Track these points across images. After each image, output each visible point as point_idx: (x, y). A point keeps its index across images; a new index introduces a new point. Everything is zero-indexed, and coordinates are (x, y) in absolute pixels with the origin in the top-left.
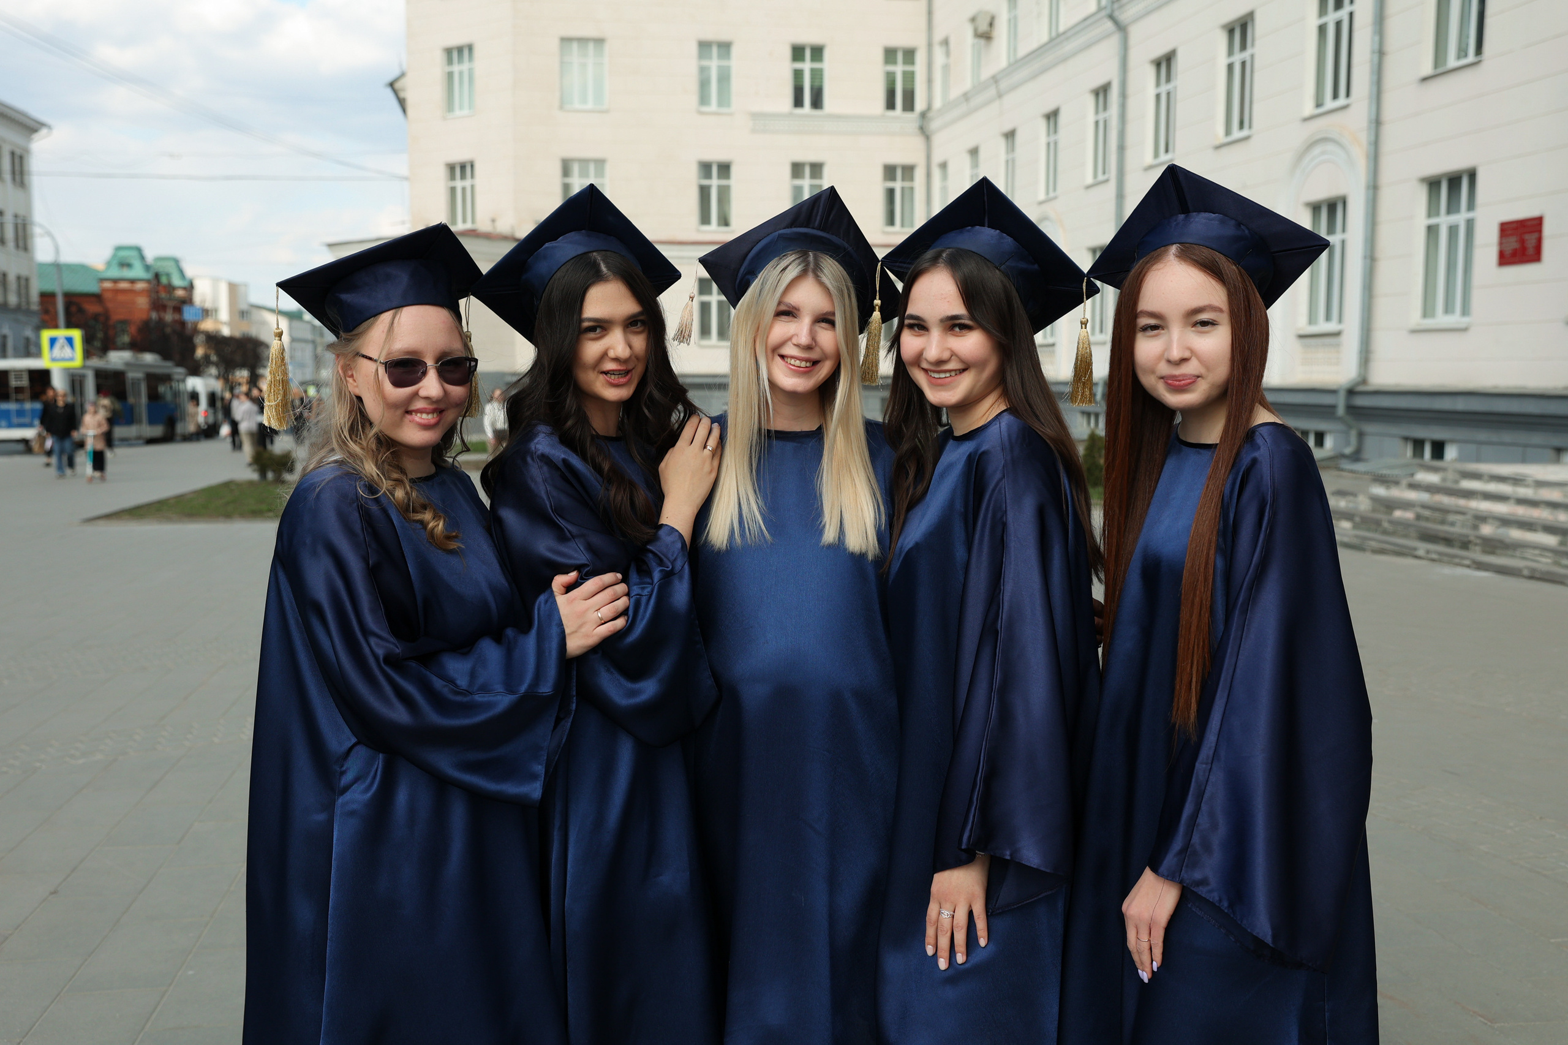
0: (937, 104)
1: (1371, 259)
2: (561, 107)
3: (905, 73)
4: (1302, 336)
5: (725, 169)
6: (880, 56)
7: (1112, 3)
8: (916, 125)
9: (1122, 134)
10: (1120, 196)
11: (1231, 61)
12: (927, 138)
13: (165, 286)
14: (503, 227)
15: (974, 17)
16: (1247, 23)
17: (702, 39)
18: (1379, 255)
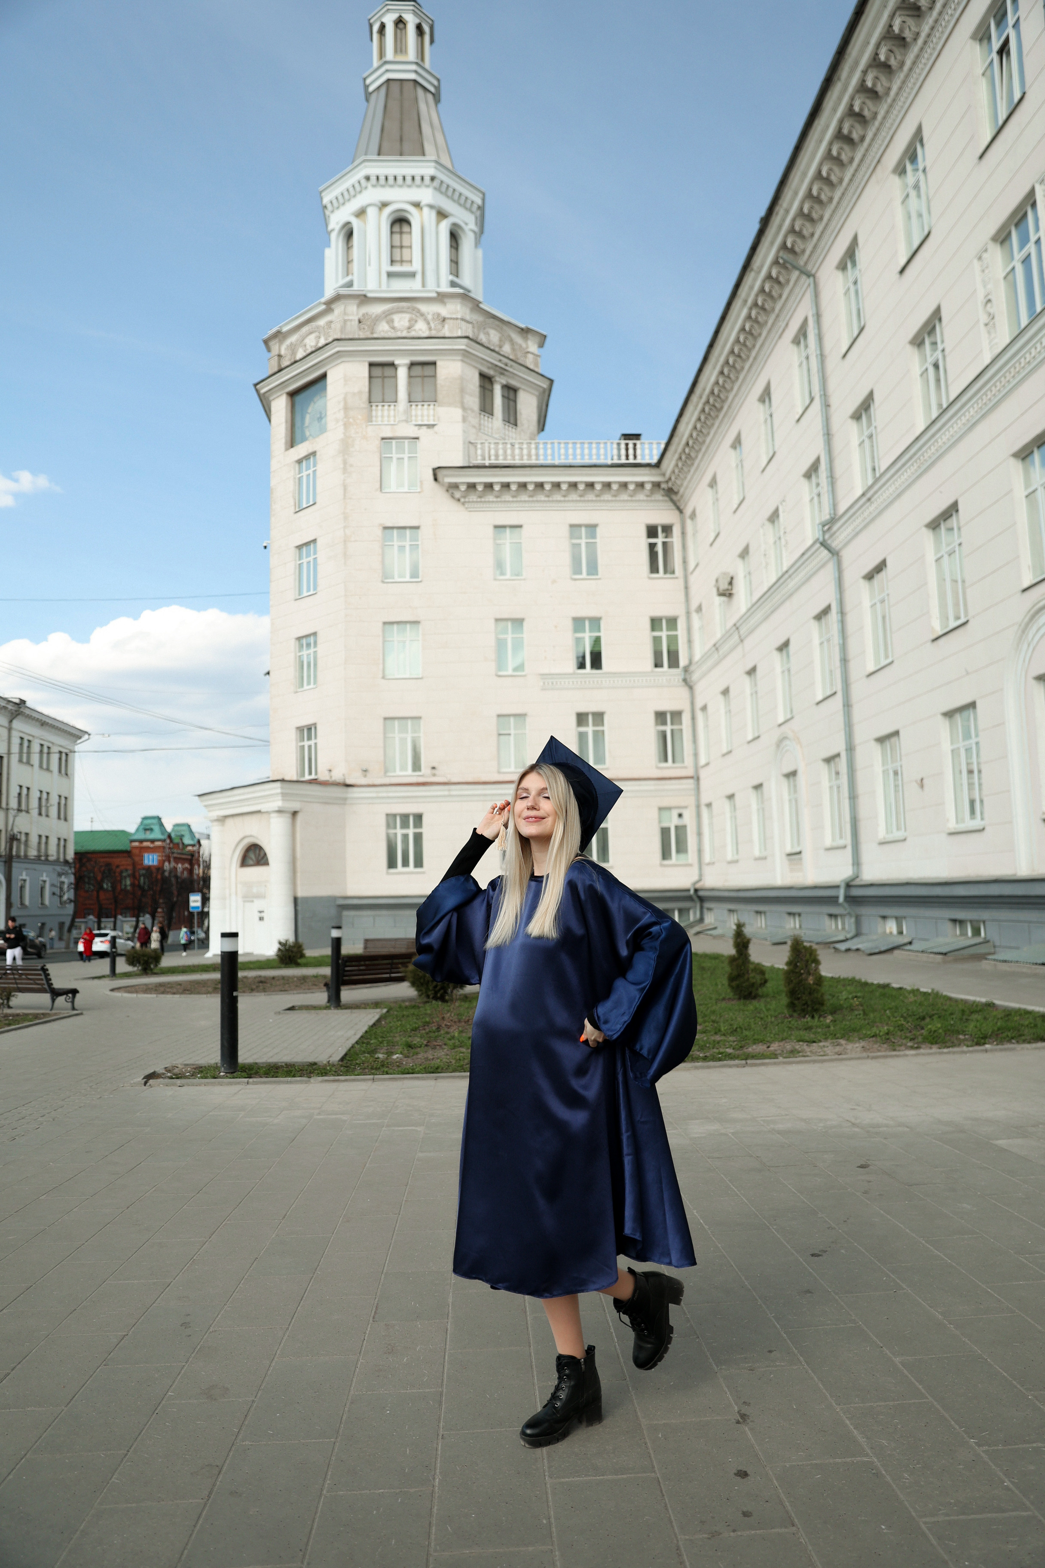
0: (697, 657)
2: (383, 677)
3: (668, 637)
5: (520, 721)
6: (647, 625)
7: (824, 532)
8: (681, 677)
9: (844, 648)
10: (847, 705)
11: (939, 555)
12: (691, 688)
13: (178, 844)
14: (337, 776)
15: (717, 581)
16: (951, 515)
17: (499, 617)
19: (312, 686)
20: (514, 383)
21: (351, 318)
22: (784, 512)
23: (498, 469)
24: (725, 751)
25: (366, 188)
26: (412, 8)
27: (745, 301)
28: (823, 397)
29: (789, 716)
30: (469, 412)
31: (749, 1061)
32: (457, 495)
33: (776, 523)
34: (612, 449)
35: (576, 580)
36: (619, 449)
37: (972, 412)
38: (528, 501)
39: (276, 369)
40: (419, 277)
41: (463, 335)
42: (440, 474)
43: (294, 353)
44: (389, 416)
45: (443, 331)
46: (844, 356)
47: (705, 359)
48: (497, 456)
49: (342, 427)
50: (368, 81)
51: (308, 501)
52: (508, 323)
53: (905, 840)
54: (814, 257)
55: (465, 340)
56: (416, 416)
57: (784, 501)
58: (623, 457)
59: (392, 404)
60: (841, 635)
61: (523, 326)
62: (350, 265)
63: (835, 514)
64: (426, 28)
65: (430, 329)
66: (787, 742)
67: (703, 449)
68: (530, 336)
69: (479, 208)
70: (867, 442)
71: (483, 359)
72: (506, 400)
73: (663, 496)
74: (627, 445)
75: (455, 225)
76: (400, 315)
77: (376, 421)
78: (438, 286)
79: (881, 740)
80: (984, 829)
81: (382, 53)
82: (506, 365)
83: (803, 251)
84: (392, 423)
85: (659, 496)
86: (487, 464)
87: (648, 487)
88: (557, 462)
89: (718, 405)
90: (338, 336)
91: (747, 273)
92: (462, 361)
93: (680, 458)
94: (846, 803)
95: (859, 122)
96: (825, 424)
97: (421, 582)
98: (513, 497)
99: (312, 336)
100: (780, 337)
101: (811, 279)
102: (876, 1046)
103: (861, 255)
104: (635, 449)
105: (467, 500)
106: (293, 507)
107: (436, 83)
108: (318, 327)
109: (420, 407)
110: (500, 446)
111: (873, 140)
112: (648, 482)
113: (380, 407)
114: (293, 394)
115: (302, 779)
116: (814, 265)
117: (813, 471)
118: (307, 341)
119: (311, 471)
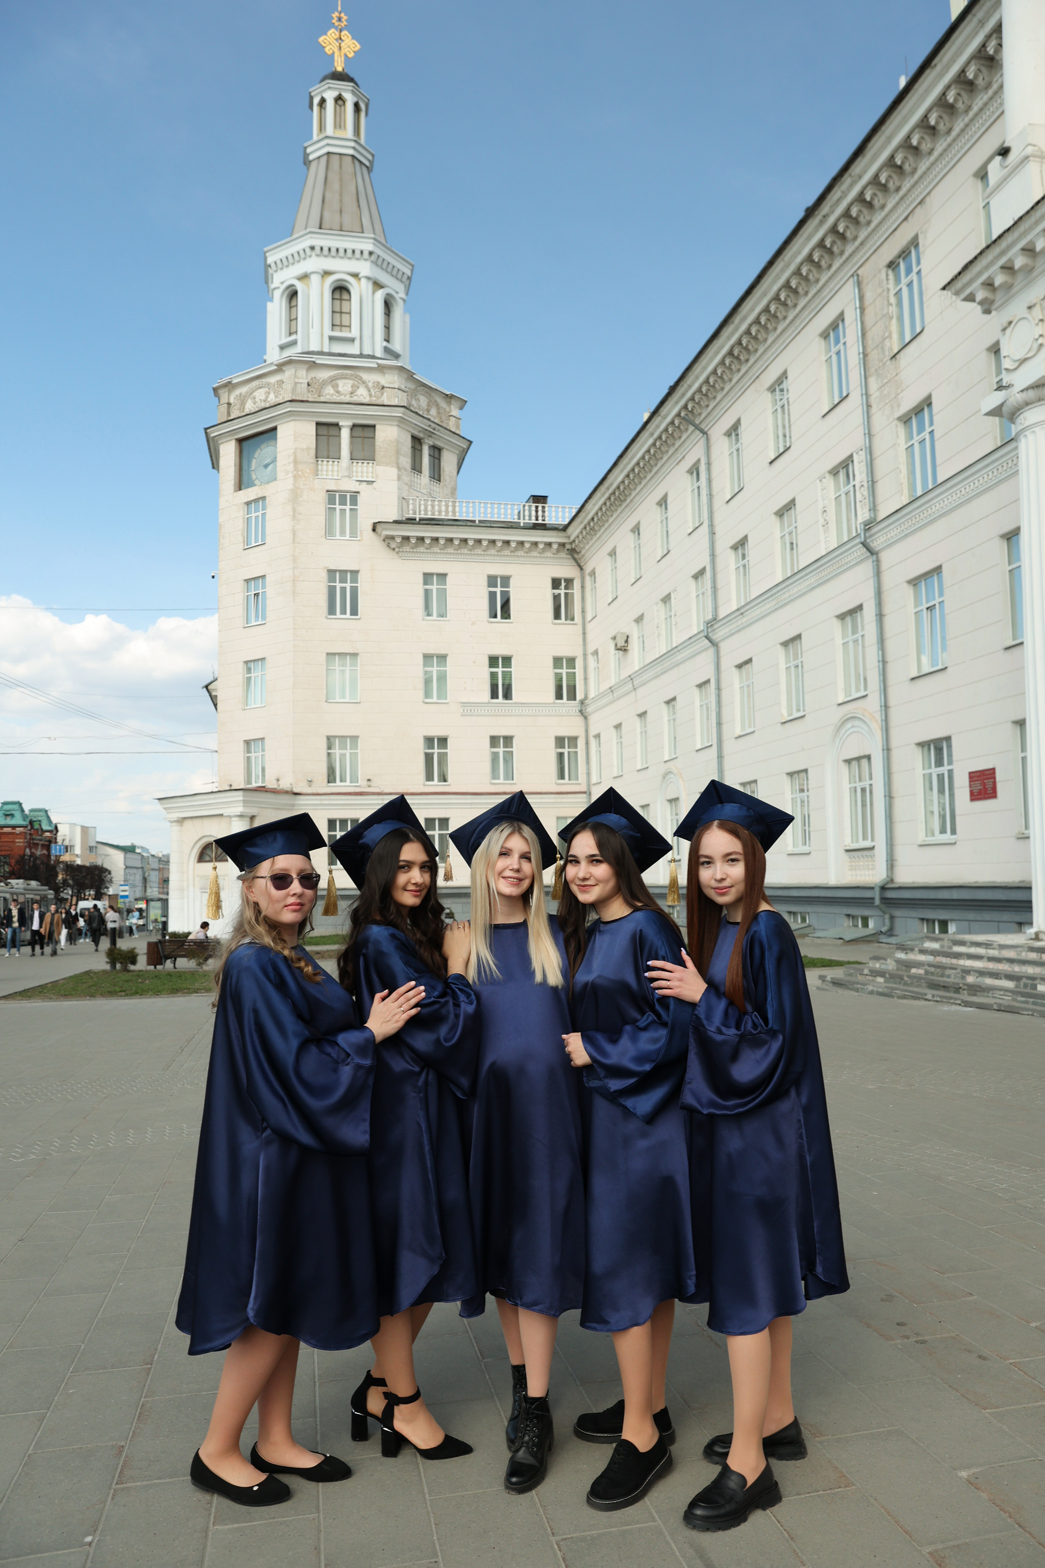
0: (592, 695)
1: (889, 797)
2: (327, 701)
3: (568, 674)
4: (847, 851)
5: (443, 741)
6: (551, 663)
7: (708, 627)
8: (578, 709)
9: (719, 714)
10: (720, 757)
12: (586, 718)
13: (37, 830)
14: (284, 785)
15: (614, 636)
16: (797, 641)
17: (426, 652)
18: (894, 794)
19: (259, 704)
20: (439, 443)
21: (301, 381)
22: (675, 599)
23: (428, 524)
24: (615, 775)
25: (310, 256)
26: (351, 88)
27: (652, 434)
28: (710, 524)
29: (673, 756)
30: (403, 471)
32: (393, 545)
33: (668, 603)
34: (524, 511)
35: (492, 622)
36: (530, 511)
37: (812, 580)
38: (454, 554)
39: (226, 418)
40: (357, 343)
41: (400, 403)
42: (378, 528)
43: (243, 404)
44: (332, 471)
45: (382, 399)
46: (728, 502)
47: (615, 464)
48: (426, 512)
49: (292, 479)
50: (309, 150)
51: (257, 541)
52: (435, 390)
54: (708, 420)
55: (402, 409)
56: (357, 472)
57: (676, 590)
58: (534, 518)
59: (336, 460)
60: (717, 703)
61: (448, 393)
62: (294, 325)
63: (716, 616)
64: (362, 106)
65: (370, 395)
66: (671, 776)
67: (606, 525)
68: (453, 401)
69: (408, 277)
70: (741, 569)
71: (416, 425)
72: (432, 458)
73: (567, 554)
74: (537, 507)
75: (388, 294)
76: (344, 381)
77: (321, 475)
81: (322, 127)
82: (434, 429)
83: (700, 414)
84: (336, 477)
85: (563, 555)
86: (418, 519)
87: (555, 546)
88: (477, 519)
89: (622, 498)
90: (290, 397)
91: (655, 417)
92: (398, 426)
93: (585, 528)
96: (711, 543)
97: (360, 619)
98: (441, 549)
99: (262, 391)
100: (678, 464)
101: (704, 434)
103: (742, 429)
104: (543, 512)
105: (401, 550)
106: (242, 544)
107: (370, 157)
108: (268, 386)
109: (360, 464)
110: (429, 503)
112: (555, 543)
113: (325, 463)
114: (240, 441)
115: (249, 786)
116: (707, 425)
117: (699, 575)
118: (256, 394)
119: (260, 514)
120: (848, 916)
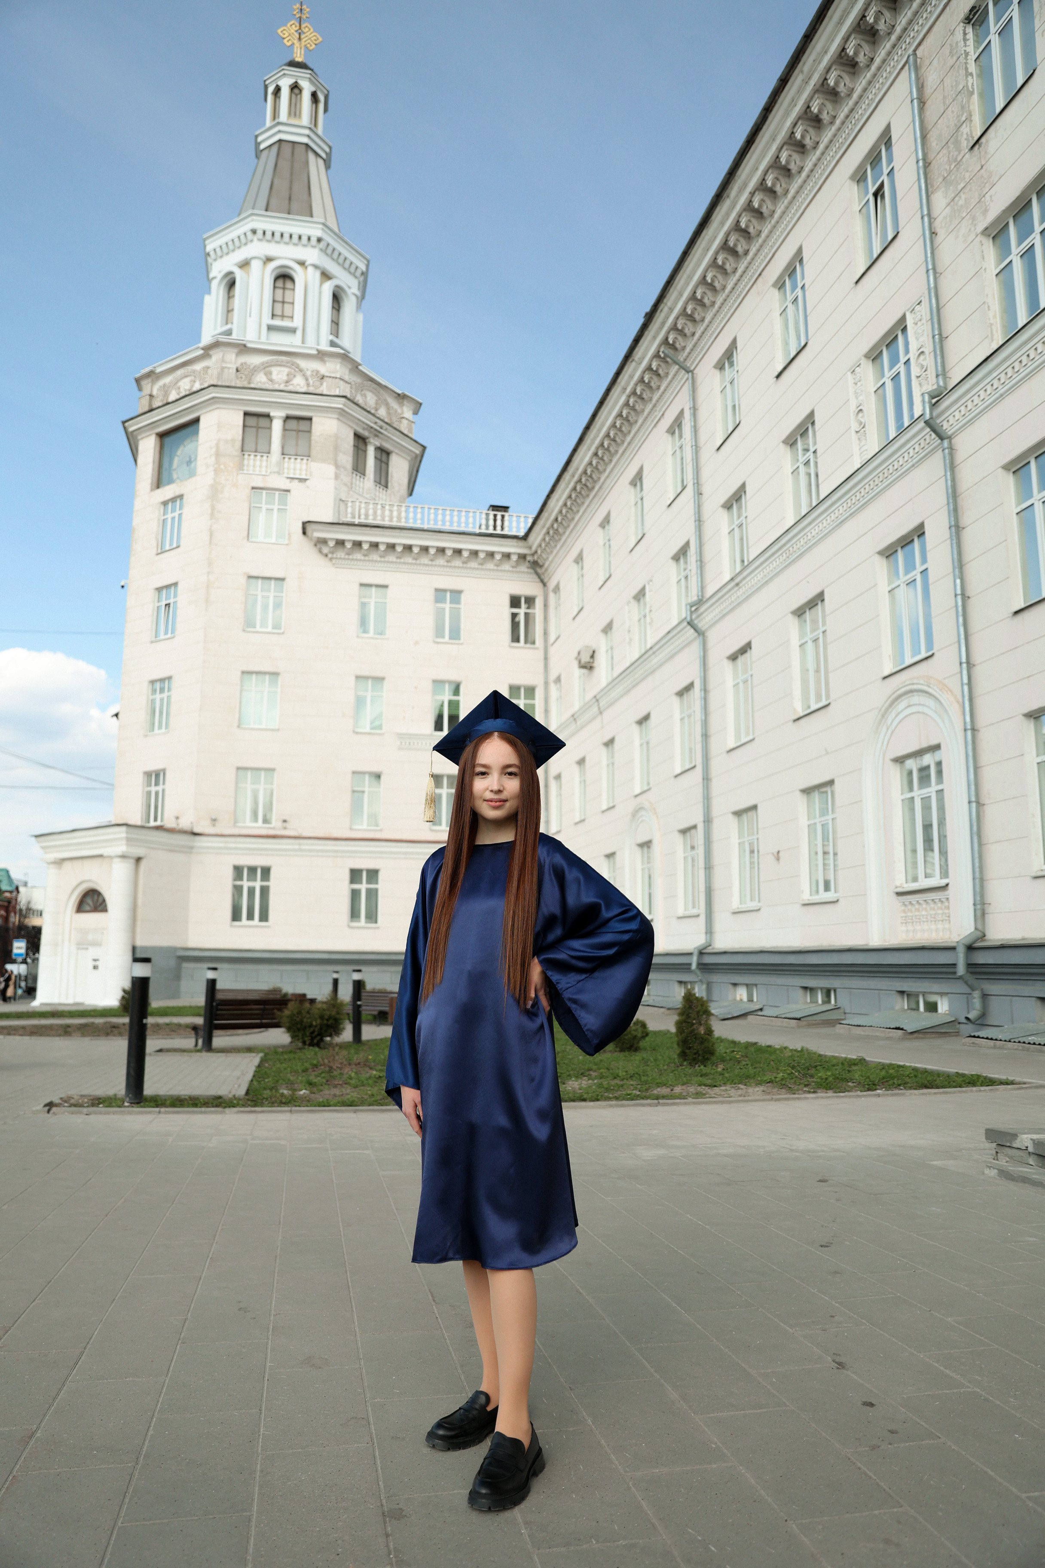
1: (977, 803)
2: (239, 727)
4: (899, 894)
5: (376, 777)
7: (692, 612)
9: (705, 723)
10: (707, 779)
11: (803, 641)
14: (184, 824)
15: (579, 653)
16: (817, 604)
17: (360, 673)
18: (984, 800)
19: (163, 730)
20: (387, 446)
21: (229, 365)
22: (650, 591)
23: (368, 529)
24: (577, 820)
25: (252, 241)
26: (308, 76)
27: (625, 389)
28: (696, 485)
29: (646, 788)
30: (342, 470)
31: (661, 1101)
32: (325, 550)
33: (642, 601)
34: (480, 519)
35: (438, 643)
36: (487, 520)
37: (841, 510)
38: (396, 563)
39: (146, 409)
40: (299, 333)
41: (341, 394)
42: (309, 528)
43: (166, 394)
44: (261, 466)
45: (321, 389)
46: (718, 449)
47: (581, 440)
48: (367, 516)
49: (213, 473)
50: (260, 139)
51: (171, 544)
52: (385, 388)
53: (759, 910)
54: (693, 355)
55: (343, 400)
56: (288, 469)
57: (651, 581)
58: (491, 528)
59: (265, 455)
60: (703, 710)
61: (400, 392)
62: (230, 314)
63: (702, 596)
64: (321, 97)
65: (308, 385)
66: (643, 813)
67: (572, 526)
68: (405, 402)
69: (363, 273)
70: (737, 530)
71: (359, 420)
72: (379, 462)
73: (528, 568)
74: (495, 516)
75: (337, 287)
76: (279, 368)
77: (247, 470)
78: (318, 345)
79: (738, 814)
80: (838, 901)
81: (275, 114)
82: (381, 428)
83: (684, 348)
84: (264, 473)
85: (524, 568)
86: (356, 523)
87: (514, 558)
88: (426, 527)
89: (588, 484)
90: (215, 383)
91: (628, 363)
92: (338, 419)
93: (548, 533)
94: (702, 873)
95: (744, 237)
96: (697, 510)
97: (283, 633)
98: (381, 557)
99: (187, 380)
100: (655, 426)
101: (690, 374)
102: (775, 1090)
103: (740, 358)
104: (503, 520)
105: (335, 556)
106: (155, 549)
107: (327, 150)
108: (194, 371)
109: (292, 460)
110: (371, 506)
111: (756, 255)
112: (514, 553)
113: (252, 457)
114: (162, 436)
115: (147, 825)
116: (693, 362)
117: (681, 554)
118: (181, 384)
119: (176, 514)
120: (902, 993)
